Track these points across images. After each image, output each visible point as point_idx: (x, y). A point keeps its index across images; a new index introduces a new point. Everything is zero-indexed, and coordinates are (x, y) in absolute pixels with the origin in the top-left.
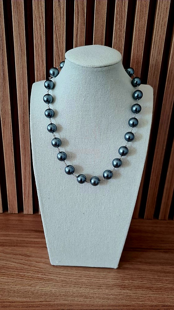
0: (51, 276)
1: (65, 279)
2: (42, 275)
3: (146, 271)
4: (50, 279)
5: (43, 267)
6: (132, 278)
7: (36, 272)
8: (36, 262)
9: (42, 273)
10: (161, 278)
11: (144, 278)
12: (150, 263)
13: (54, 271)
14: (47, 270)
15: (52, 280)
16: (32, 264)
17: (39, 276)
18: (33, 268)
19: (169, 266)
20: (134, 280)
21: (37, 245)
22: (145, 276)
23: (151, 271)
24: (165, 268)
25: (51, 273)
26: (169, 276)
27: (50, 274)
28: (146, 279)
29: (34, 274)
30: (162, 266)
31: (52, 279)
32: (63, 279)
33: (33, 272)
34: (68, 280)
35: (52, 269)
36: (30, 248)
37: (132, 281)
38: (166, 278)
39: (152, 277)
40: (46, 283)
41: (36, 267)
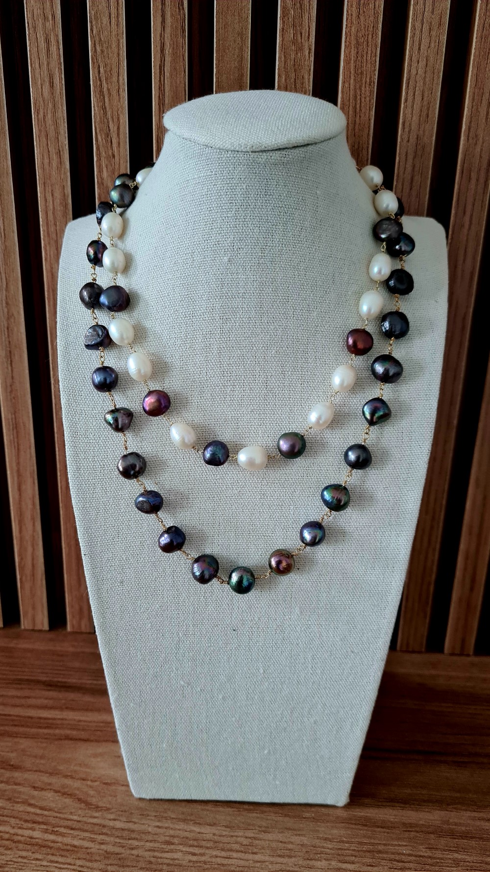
0: (74, 837)
1: (117, 850)
2: (46, 831)
3: (388, 828)
4: (69, 847)
5: (53, 805)
6: (340, 852)
7: (26, 821)
8: (34, 787)
9: (45, 827)
10: (438, 854)
11: (380, 852)
12: (405, 802)
13: (85, 819)
14: (62, 816)
15: (73, 850)
16: (20, 792)
17: (37, 834)
18: (20, 808)
19: (468, 814)
20: (347, 858)
21: (46, 731)
22: (385, 845)
23: (408, 827)
24: (456, 821)
25: (76, 825)
26: (465, 850)
27: (72, 829)
28: (385, 856)
29: (20, 828)
30: (443, 813)
31: (75, 846)
32: (110, 848)
33: (18, 822)
34: (125, 853)
35: (80, 812)
36: (22, 741)
37: (340, 861)
38: (456, 855)
39: (408, 852)
40: (52, 861)
41: (30, 805)
